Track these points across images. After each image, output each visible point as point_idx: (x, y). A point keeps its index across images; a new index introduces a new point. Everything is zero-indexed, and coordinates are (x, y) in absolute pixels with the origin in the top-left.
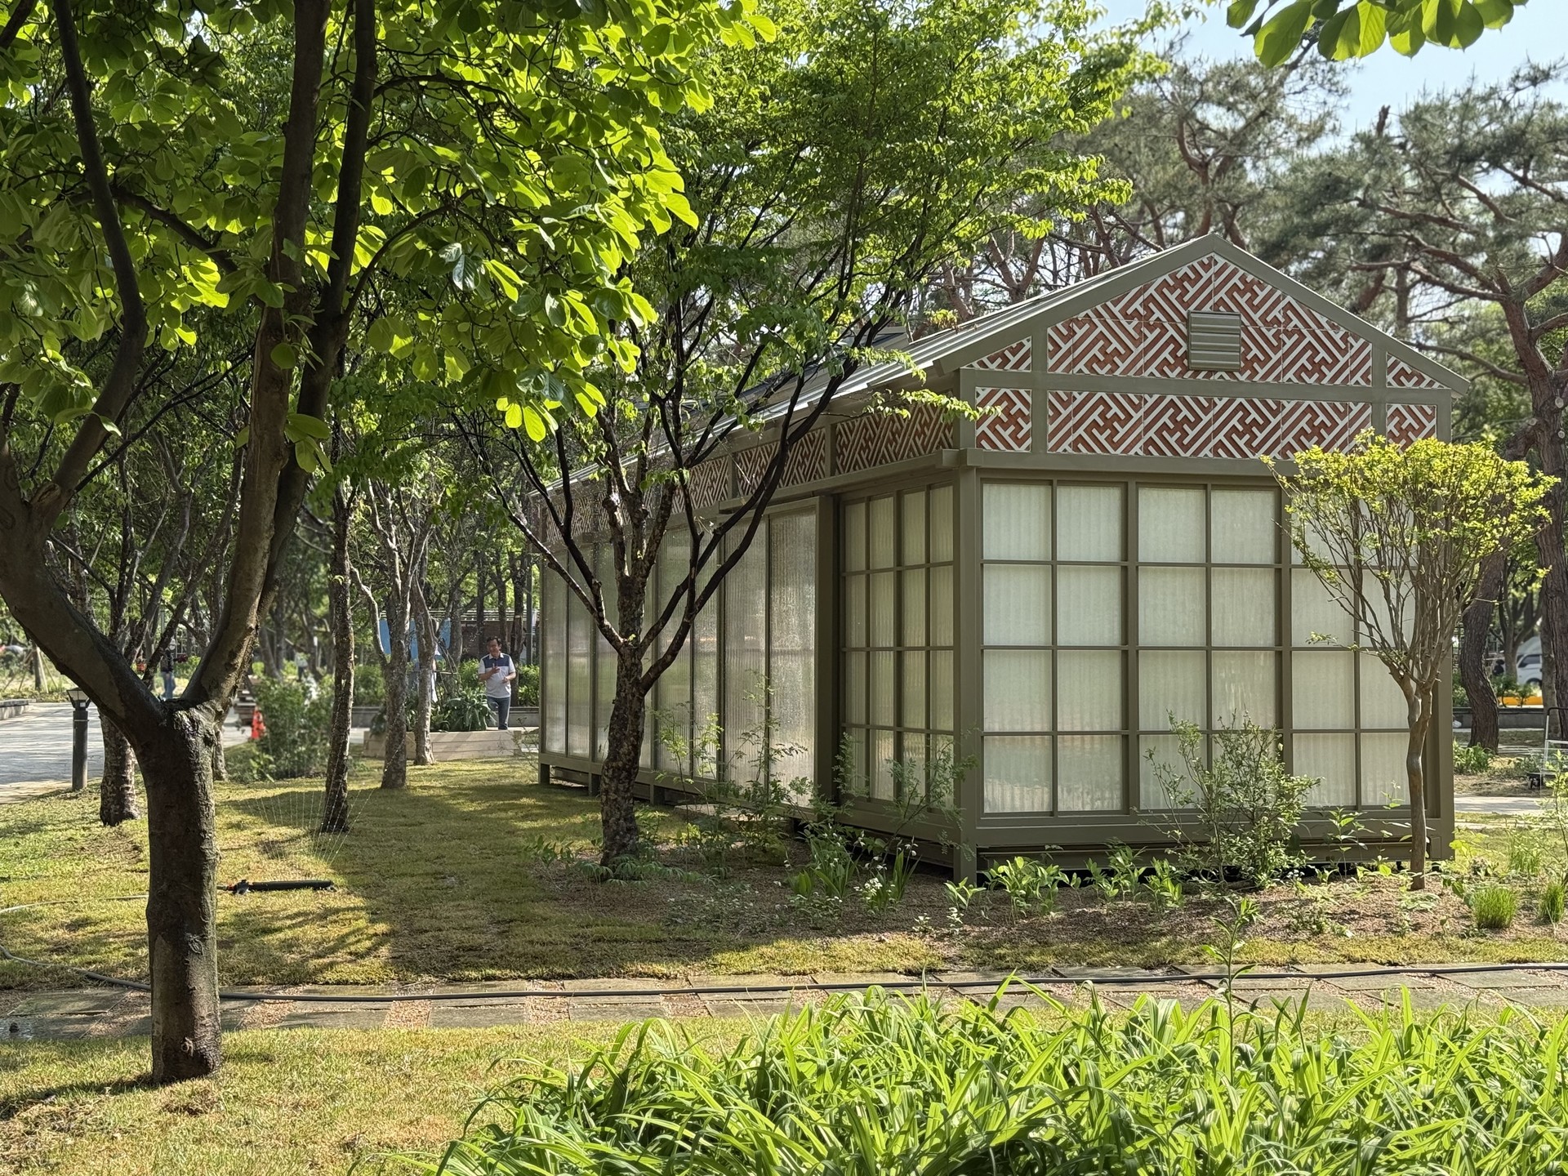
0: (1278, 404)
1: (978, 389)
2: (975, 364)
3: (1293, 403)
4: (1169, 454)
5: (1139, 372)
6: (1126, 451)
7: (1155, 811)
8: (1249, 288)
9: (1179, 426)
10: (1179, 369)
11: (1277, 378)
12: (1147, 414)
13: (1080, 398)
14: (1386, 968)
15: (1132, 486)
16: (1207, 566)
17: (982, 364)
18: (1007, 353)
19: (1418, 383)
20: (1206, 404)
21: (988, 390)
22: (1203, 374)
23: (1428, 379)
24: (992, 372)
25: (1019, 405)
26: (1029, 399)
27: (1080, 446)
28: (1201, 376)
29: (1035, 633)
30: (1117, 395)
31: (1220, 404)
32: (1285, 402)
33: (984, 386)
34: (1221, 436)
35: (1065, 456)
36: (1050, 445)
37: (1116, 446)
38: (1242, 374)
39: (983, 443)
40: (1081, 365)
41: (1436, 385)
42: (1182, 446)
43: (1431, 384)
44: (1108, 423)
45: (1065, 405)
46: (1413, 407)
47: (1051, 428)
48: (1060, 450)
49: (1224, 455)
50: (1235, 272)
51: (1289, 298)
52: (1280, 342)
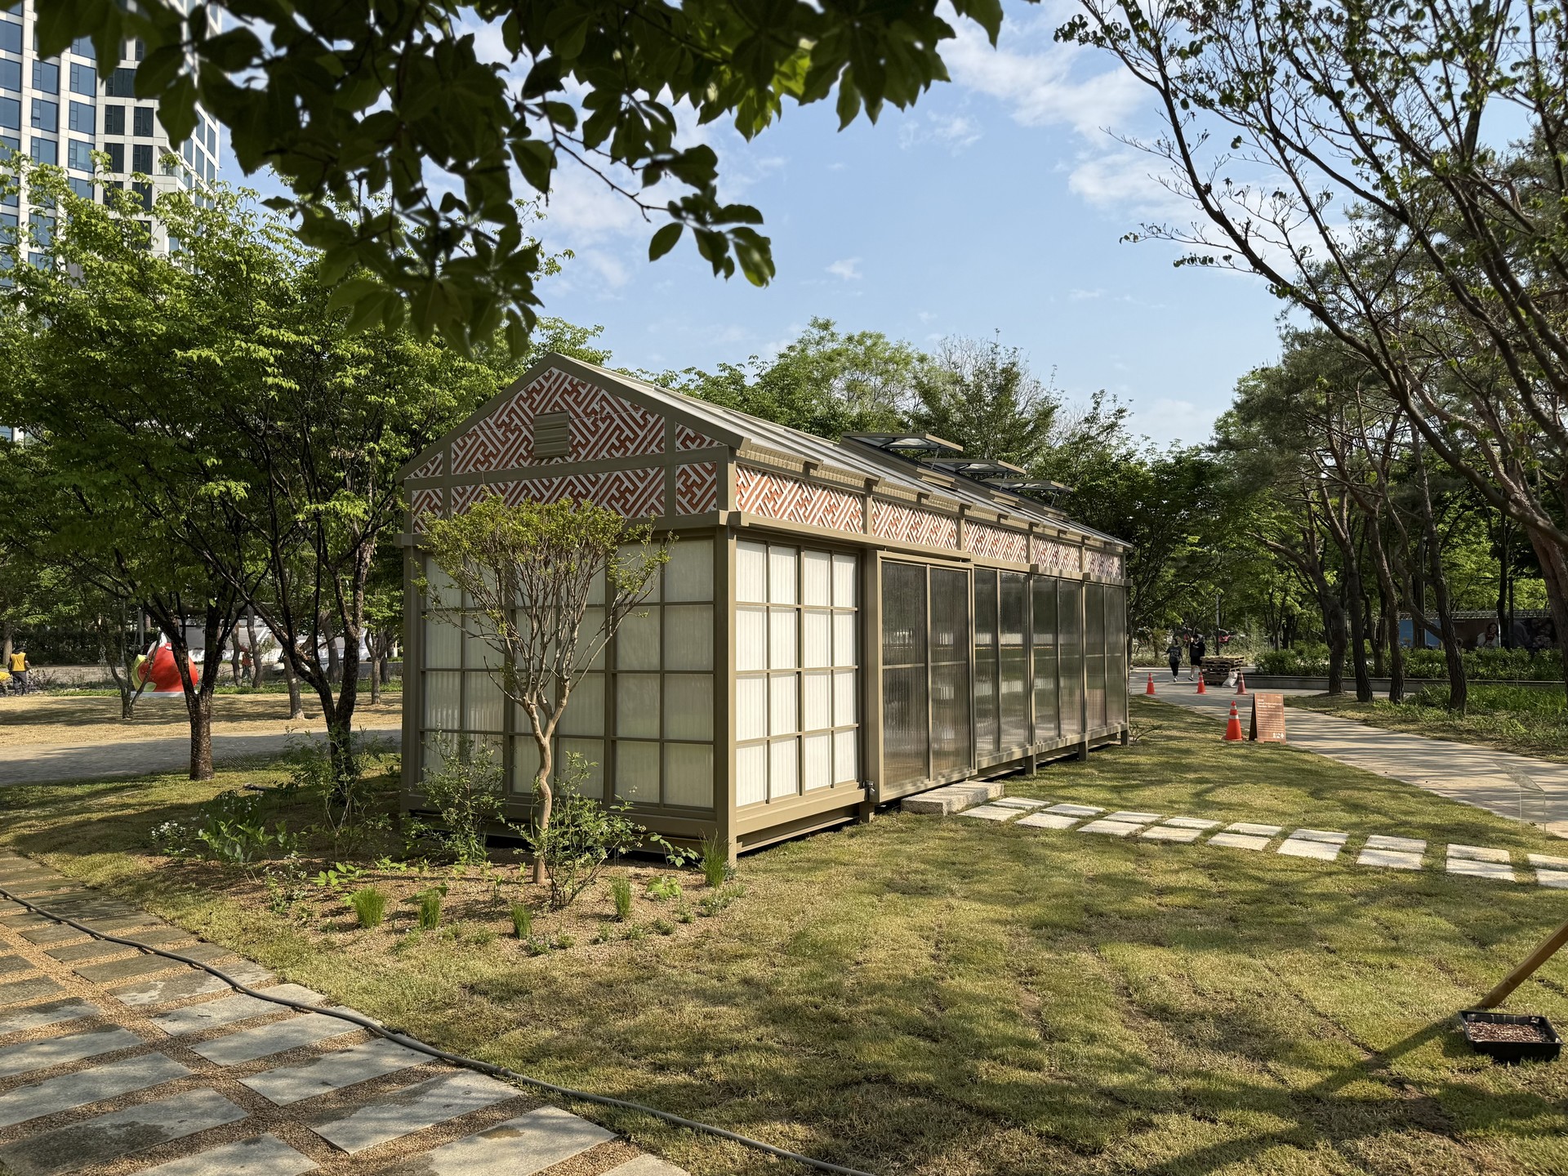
0: (596, 476)
1: (414, 492)
2: (412, 475)
3: (606, 474)
5: (505, 465)
8: (575, 388)
10: (530, 460)
11: (596, 455)
12: (510, 496)
13: (470, 490)
17: (416, 475)
18: (429, 465)
19: (700, 444)
20: (547, 484)
22: (545, 461)
23: (708, 439)
24: (421, 479)
25: (436, 500)
28: (543, 463)
31: (557, 483)
32: (600, 475)
33: (416, 490)
38: (570, 456)
39: (417, 528)
41: (715, 444)
43: (711, 443)
45: (461, 496)
46: (696, 466)
50: (565, 378)
51: (603, 392)
52: (597, 427)
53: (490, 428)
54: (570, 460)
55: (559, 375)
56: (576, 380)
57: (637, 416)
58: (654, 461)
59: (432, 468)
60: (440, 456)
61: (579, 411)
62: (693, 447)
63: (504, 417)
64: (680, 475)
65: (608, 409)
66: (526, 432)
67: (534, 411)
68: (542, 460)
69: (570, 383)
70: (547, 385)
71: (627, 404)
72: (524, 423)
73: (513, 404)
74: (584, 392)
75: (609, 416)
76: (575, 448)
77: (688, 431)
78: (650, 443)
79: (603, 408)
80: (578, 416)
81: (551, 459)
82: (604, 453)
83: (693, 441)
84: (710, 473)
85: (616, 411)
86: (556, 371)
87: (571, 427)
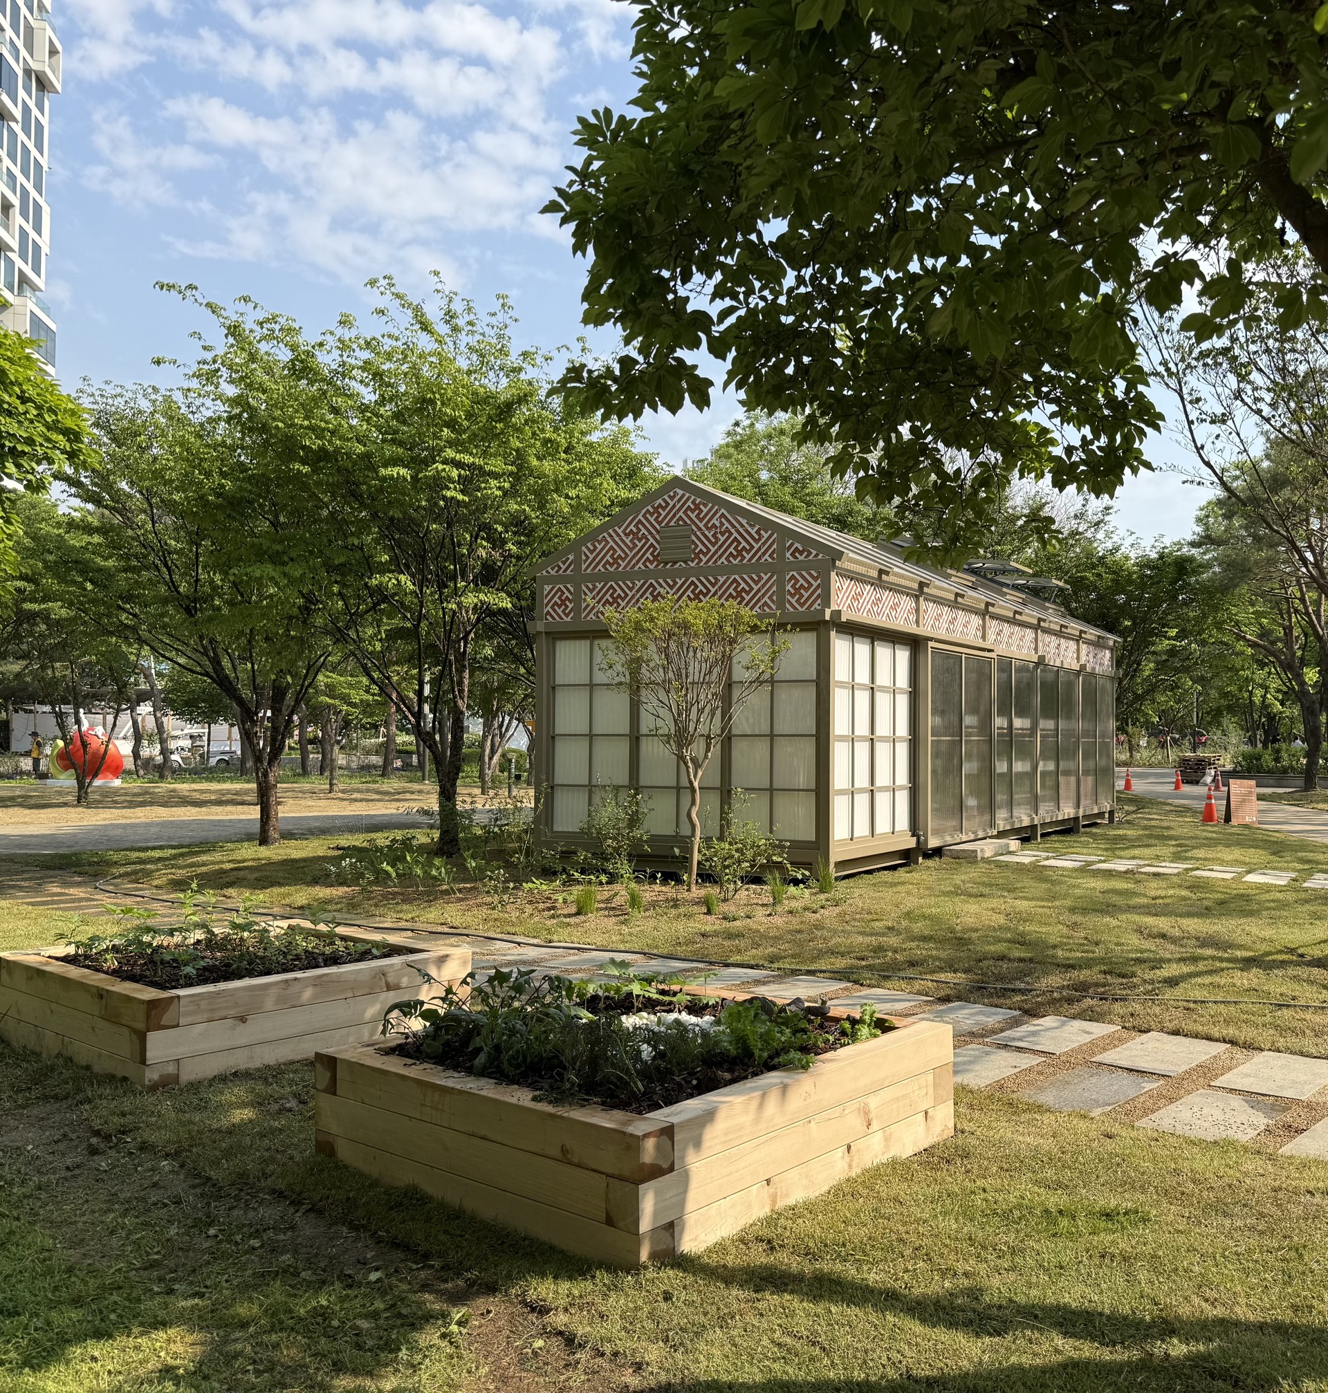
0: (715, 579)
1: (546, 587)
2: (544, 572)
3: (725, 577)
5: (633, 567)
8: (697, 506)
10: (655, 563)
12: (637, 592)
13: (599, 586)
17: (548, 572)
18: (560, 564)
19: (807, 556)
20: (671, 583)
21: (551, 586)
22: (670, 564)
23: (814, 552)
24: (553, 576)
25: (567, 594)
26: (572, 590)
27: (600, 615)
28: (668, 566)
29: (583, 727)
30: (620, 583)
32: (719, 577)
33: (548, 584)
36: (583, 616)
38: (692, 562)
39: (548, 617)
40: (600, 567)
41: (821, 556)
43: (817, 555)
45: (591, 591)
46: (804, 573)
47: (583, 606)
48: (588, 618)
50: (689, 498)
51: (723, 510)
52: (717, 539)
53: (618, 535)
54: (693, 565)
55: (683, 496)
56: (698, 500)
57: (753, 532)
58: (767, 568)
59: (564, 567)
60: (571, 557)
61: (701, 525)
62: (801, 558)
63: (632, 527)
64: (790, 579)
65: (727, 524)
66: (652, 540)
67: (659, 523)
68: (666, 564)
69: (693, 502)
70: (672, 504)
71: (744, 522)
72: (650, 533)
73: (640, 517)
74: (705, 510)
75: (727, 530)
76: (697, 555)
77: (797, 545)
78: (764, 554)
79: (721, 522)
80: (699, 529)
81: (675, 563)
82: (723, 559)
83: (801, 553)
84: (816, 579)
85: (734, 527)
86: (680, 492)
87: (694, 538)
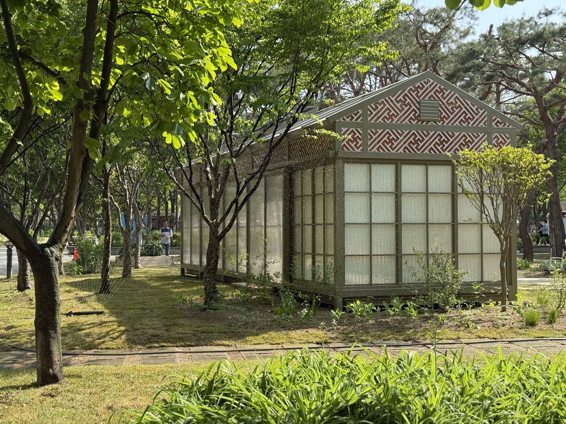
0: (453, 133)
1: (342, 128)
2: (341, 119)
3: (458, 133)
4: (413, 152)
5: (402, 122)
6: (397, 151)
7: (408, 284)
8: (442, 91)
9: (416, 142)
10: (416, 121)
11: (452, 124)
12: (405, 137)
13: (380, 132)
14: (492, 340)
15: (399, 164)
16: (427, 194)
17: (344, 119)
18: (353, 115)
19: (504, 126)
20: (426, 134)
21: (346, 129)
22: (425, 122)
23: (507, 124)
24: (347, 122)
25: (358, 134)
26: (361, 132)
27: (380, 149)
28: (424, 124)
29: (364, 219)
30: (394, 131)
31: (431, 134)
32: (455, 133)
33: (345, 127)
34: (432, 146)
35: (375, 153)
36: (369, 149)
37: (393, 149)
38: (439, 122)
39: (344, 148)
40: (380, 120)
41: (511, 127)
42: (417, 149)
43: (508, 126)
44: (390, 141)
45: (375, 134)
46: (502, 135)
47: (369, 143)
48: (373, 151)
49: (433, 153)
50: (436, 85)
51: (457, 95)
52: (454, 111)
53: (392, 101)
54: (440, 124)
55: (433, 83)
57: (474, 109)
58: (482, 130)
59: (355, 118)
60: (361, 112)
63: (401, 97)
64: (495, 138)
65: (459, 103)
66: (413, 107)
67: (419, 97)
68: (423, 122)
69: (440, 87)
70: (426, 87)
71: (469, 103)
72: (413, 102)
74: (447, 93)
75: (459, 106)
76: (442, 119)
77: (498, 119)
78: (480, 122)
80: (444, 104)
81: (428, 122)
82: (457, 123)
83: (501, 124)
84: (508, 139)
85: (463, 105)
87: (440, 108)
